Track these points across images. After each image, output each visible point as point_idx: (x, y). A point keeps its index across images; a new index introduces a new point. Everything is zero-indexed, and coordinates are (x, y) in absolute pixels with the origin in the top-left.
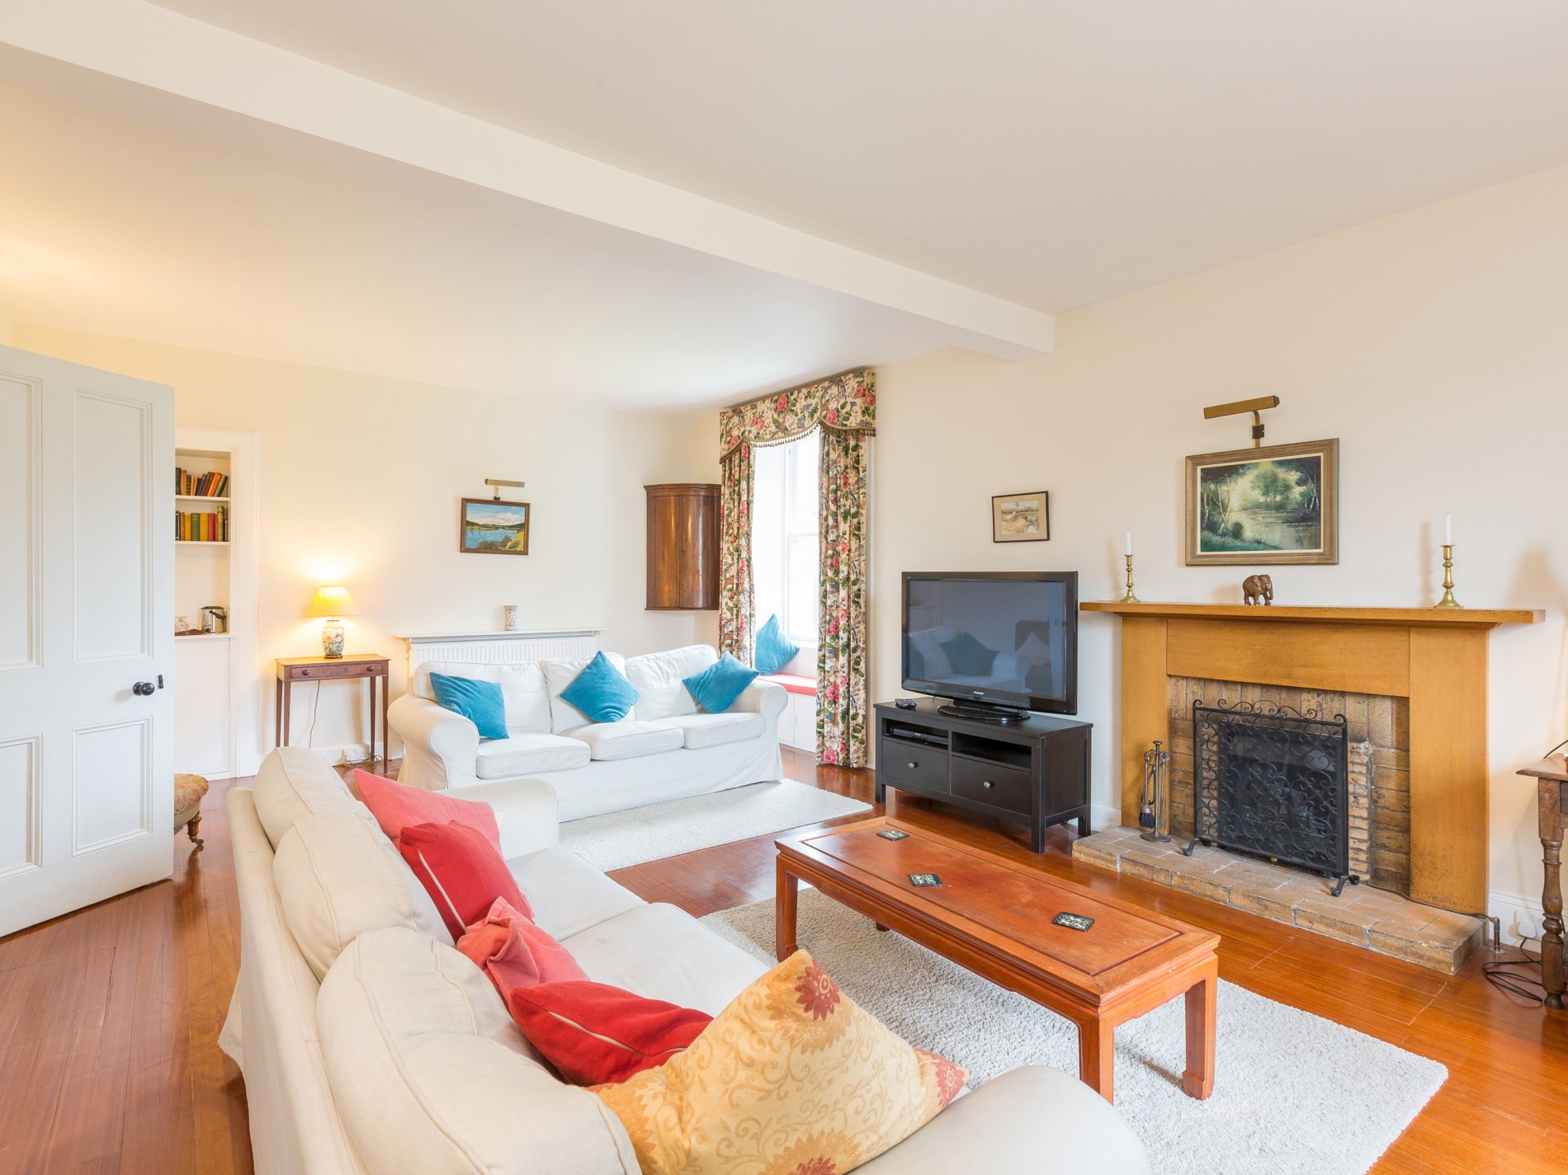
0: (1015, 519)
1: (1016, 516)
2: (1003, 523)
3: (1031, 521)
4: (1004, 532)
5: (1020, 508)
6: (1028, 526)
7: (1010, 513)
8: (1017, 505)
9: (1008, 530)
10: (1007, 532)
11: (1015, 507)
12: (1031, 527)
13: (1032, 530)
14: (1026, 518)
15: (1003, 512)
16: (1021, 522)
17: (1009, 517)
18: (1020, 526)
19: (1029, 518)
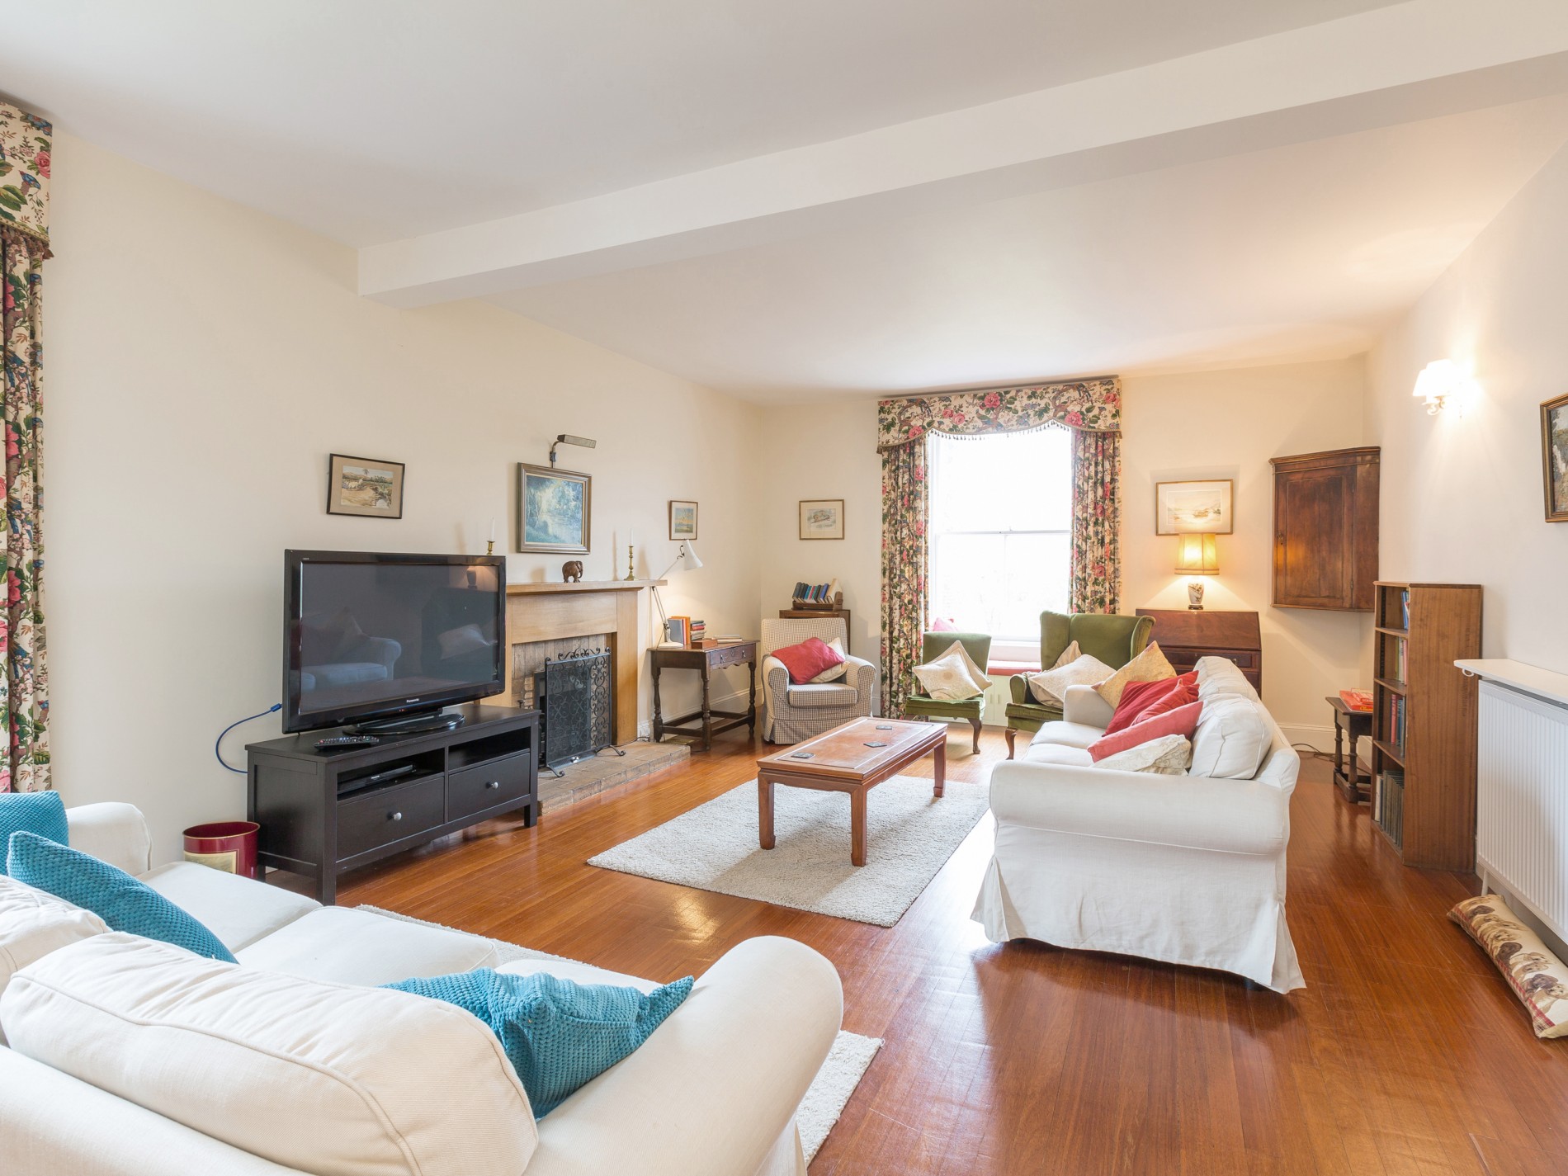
0: (361, 488)
1: (362, 485)
2: (343, 490)
3: (381, 494)
4: (344, 503)
5: (369, 476)
6: (377, 500)
7: (355, 479)
8: (366, 472)
9: (350, 500)
10: (347, 503)
11: (363, 473)
12: (381, 501)
13: (381, 504)
14: (375, 489)
15: (345, 477)
16: (368, 494)
17: (353, 484)
18: (367, 498)
19: (380, 490)
